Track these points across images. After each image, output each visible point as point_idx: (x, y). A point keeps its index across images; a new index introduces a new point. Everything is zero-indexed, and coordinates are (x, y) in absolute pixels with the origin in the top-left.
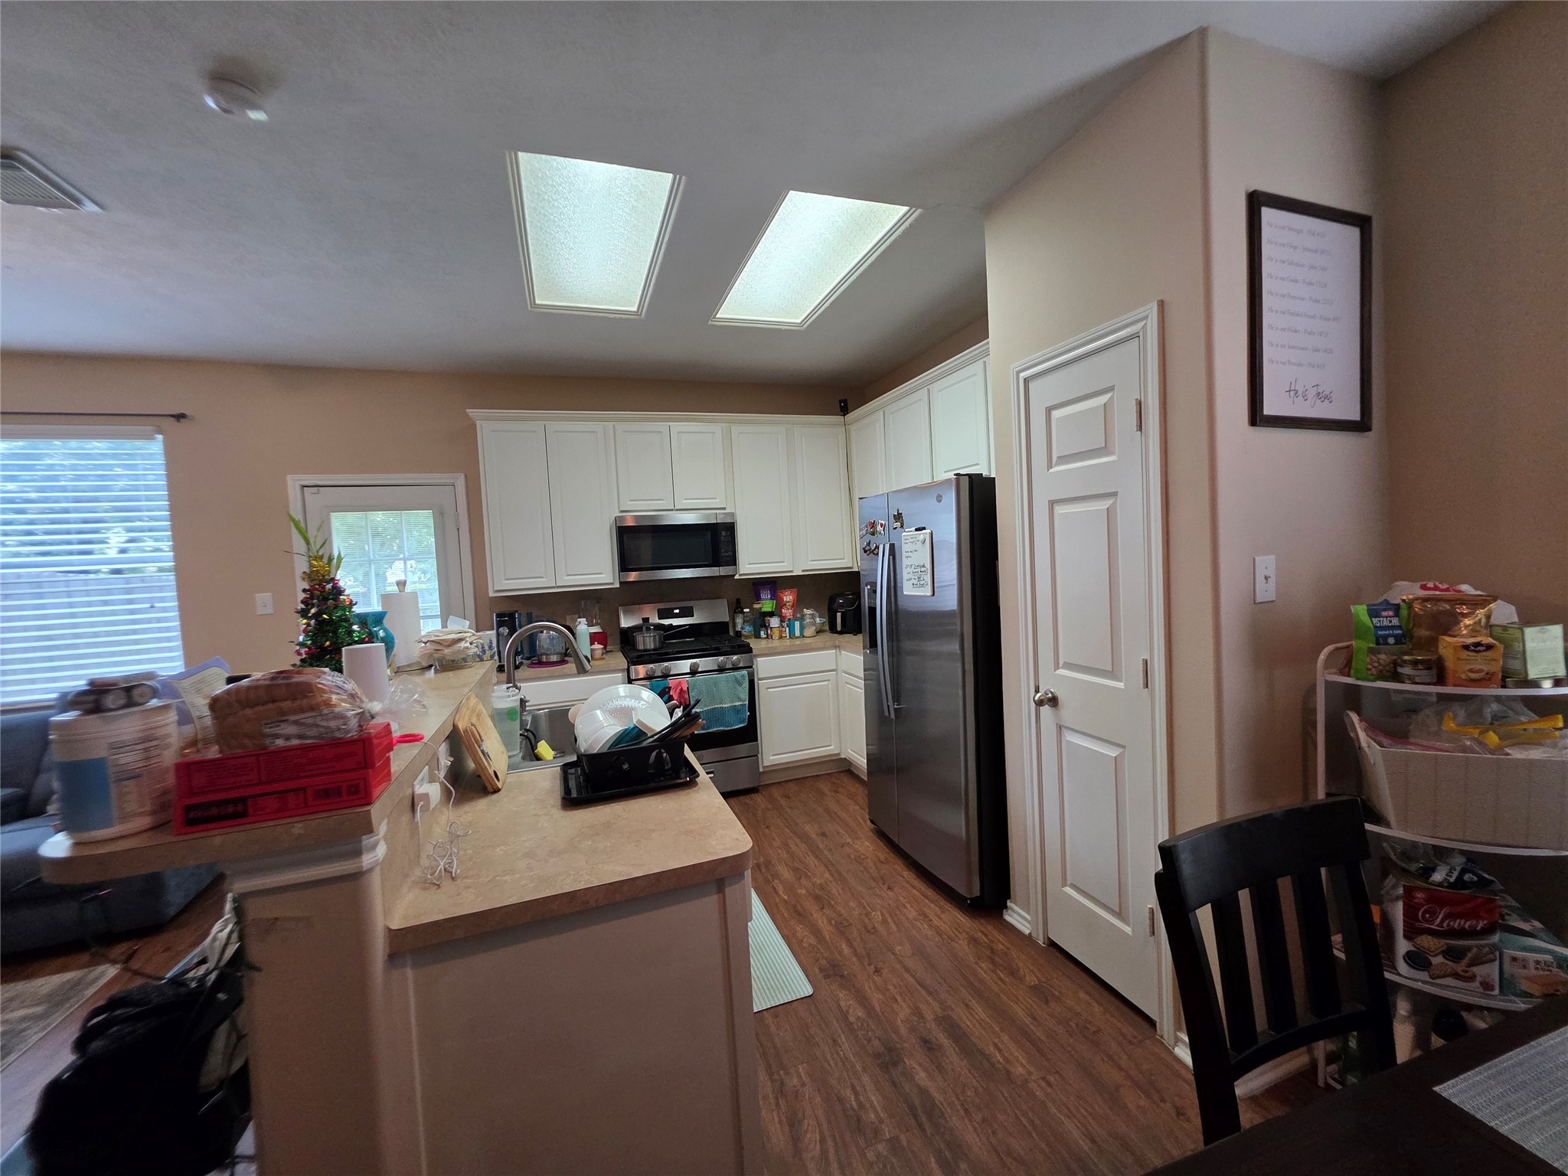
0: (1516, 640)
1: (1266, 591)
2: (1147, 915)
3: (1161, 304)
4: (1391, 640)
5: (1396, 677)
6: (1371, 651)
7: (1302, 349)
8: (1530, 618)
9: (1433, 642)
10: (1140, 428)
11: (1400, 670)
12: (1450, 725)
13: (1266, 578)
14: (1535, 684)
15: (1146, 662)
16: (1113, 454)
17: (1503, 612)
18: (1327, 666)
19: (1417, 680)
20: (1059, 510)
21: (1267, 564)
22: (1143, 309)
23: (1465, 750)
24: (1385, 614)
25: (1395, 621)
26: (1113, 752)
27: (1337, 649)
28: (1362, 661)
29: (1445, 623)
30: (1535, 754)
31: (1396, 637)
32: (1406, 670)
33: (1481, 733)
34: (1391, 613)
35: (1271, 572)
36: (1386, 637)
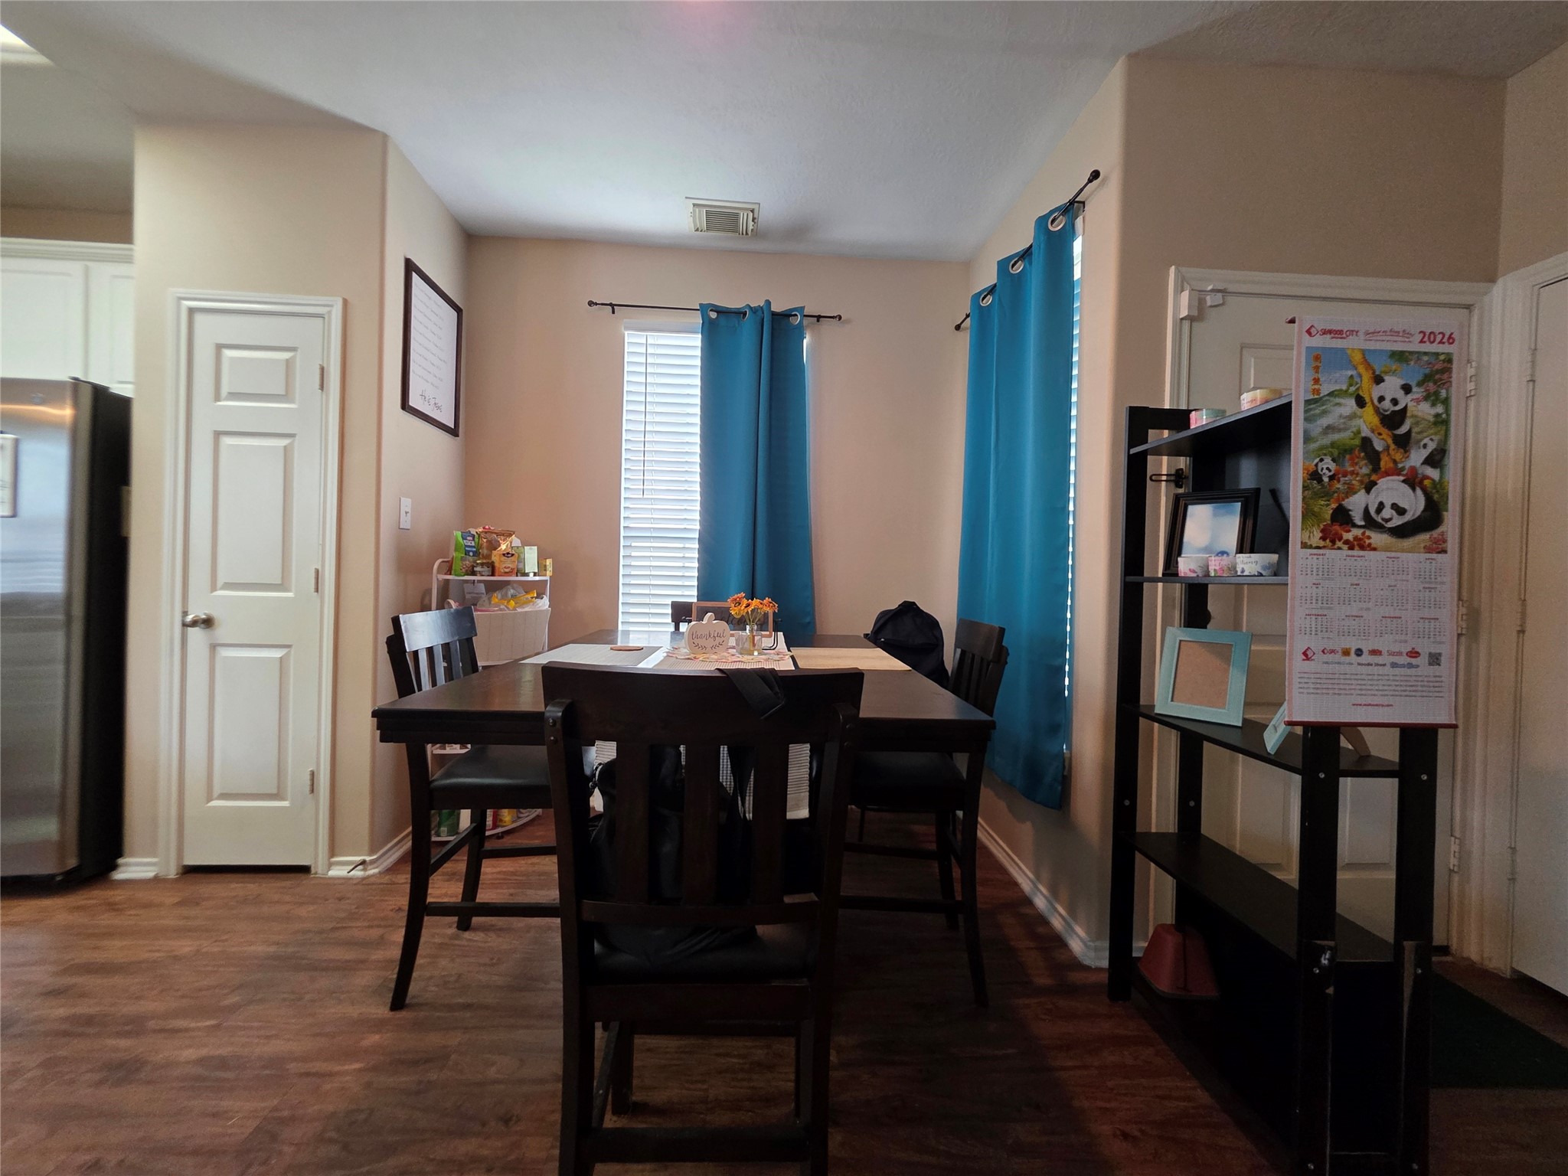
0: (522, 553)
1: (406, 522)
2: (308, 777)
3: (345, 302)
4: (471, 554)
5: (473, 573)
6: (462, 559)
7: (429, 372)
8: (525, 543)
9: (489, 556)
10: (322, 387)
11: (475, 569)
12: (495, 600)
13: (406, 513)
14: (527, 575)
15: (317, 571)
16: (292, 401)
17: (516, 541)
18: (439, 572)
19: (483, 574)
20: (227, 441)
21: (406, 504)
22: (332, 298)
23: (501, 610)
24: (468, 538)
25: (473, 544)
26: (277, 654)
27: (443, 562)
28: (457, 566)
29: (493, 546)
30: (527, 609)
31: (473, 552)
32: (478, 569)
33: (508, 603)
34: (471, 538)
35: (408, 509)
36: (469, 551)
